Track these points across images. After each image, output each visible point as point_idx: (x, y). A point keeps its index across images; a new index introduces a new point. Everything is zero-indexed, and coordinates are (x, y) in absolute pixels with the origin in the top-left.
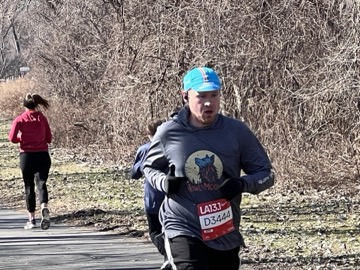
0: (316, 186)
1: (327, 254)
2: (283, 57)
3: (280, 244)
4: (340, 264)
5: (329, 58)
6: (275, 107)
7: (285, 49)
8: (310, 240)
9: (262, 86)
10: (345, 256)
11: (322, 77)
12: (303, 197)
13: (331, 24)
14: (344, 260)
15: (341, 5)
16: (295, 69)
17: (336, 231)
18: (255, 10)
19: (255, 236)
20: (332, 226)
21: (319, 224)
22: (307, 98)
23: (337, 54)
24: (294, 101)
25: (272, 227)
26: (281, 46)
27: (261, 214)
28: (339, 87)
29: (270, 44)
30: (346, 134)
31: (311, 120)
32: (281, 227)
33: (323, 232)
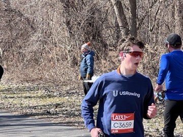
0: (27, 81)
1: (31, 105)
2: (16, 38)
3: (15, 102)
4: (35, 109)
5: (31, 38)
6: (13, 55)
7: (16, 35)
8: (25, 100)
9: (9, 48)
10: (37, 106)
11: (29, 45)
12: (23, 85)
13: (32, 27)
14: (37, 107)
15: (35, 21)
16: (20, 42)
17: (34, 97)
18: (7, 22)
19: (6, 99)
20: (33, 96)
21: (28, 95)
22: (24, 52)
23: (34, 37)
24: (20, 53)
25: (12, 96)
26: (15, 35)
27: (9, 91)
28: (35, 48)
29: (11, 34)
30: (37, 64)
31: (25, 59)
32: (15, 96)
33: (29, 97)
